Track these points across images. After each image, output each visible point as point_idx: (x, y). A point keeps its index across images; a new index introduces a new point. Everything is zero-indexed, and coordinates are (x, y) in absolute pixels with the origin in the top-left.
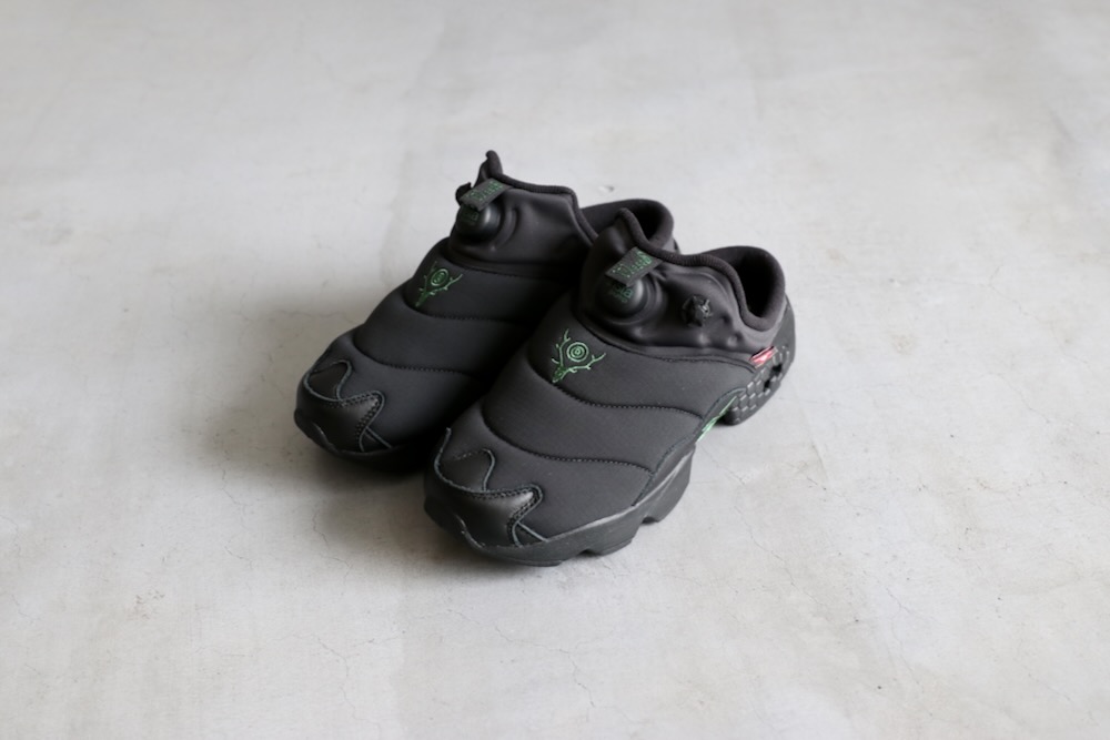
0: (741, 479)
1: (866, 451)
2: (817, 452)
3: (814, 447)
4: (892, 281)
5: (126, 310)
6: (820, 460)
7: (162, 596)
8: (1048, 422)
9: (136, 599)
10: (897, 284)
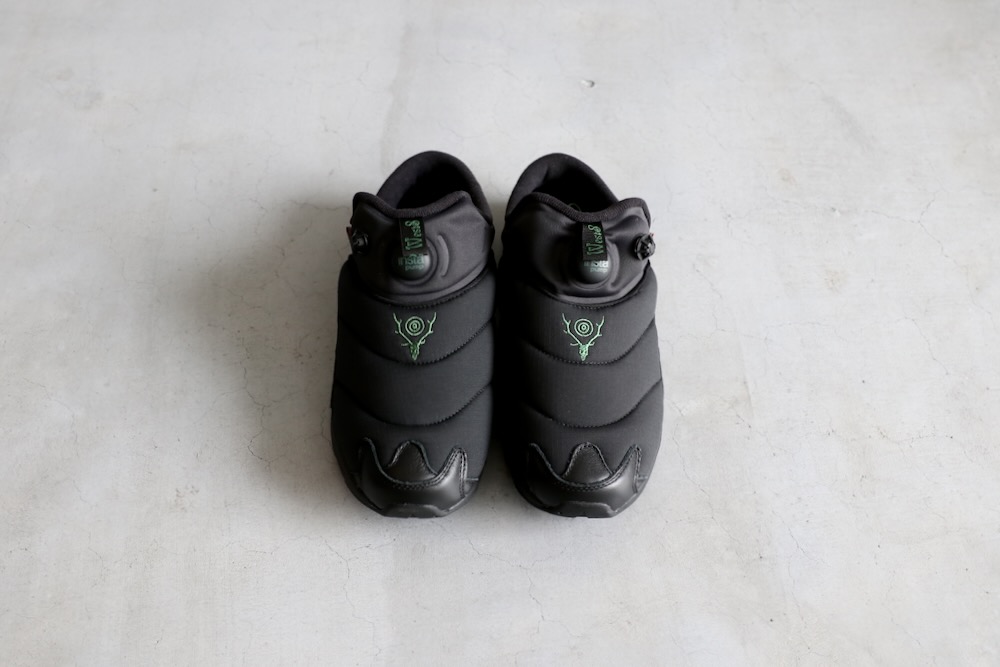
0: (680, 411)
1: (789, 391)
2: (747, 388)
3: (745, 383)
4: (834, 210)
5: (155, 190)
6: (749, 398)
7: (197, 491)
8: (947, 374)
9: (176, 493)
10: (837, 214)
